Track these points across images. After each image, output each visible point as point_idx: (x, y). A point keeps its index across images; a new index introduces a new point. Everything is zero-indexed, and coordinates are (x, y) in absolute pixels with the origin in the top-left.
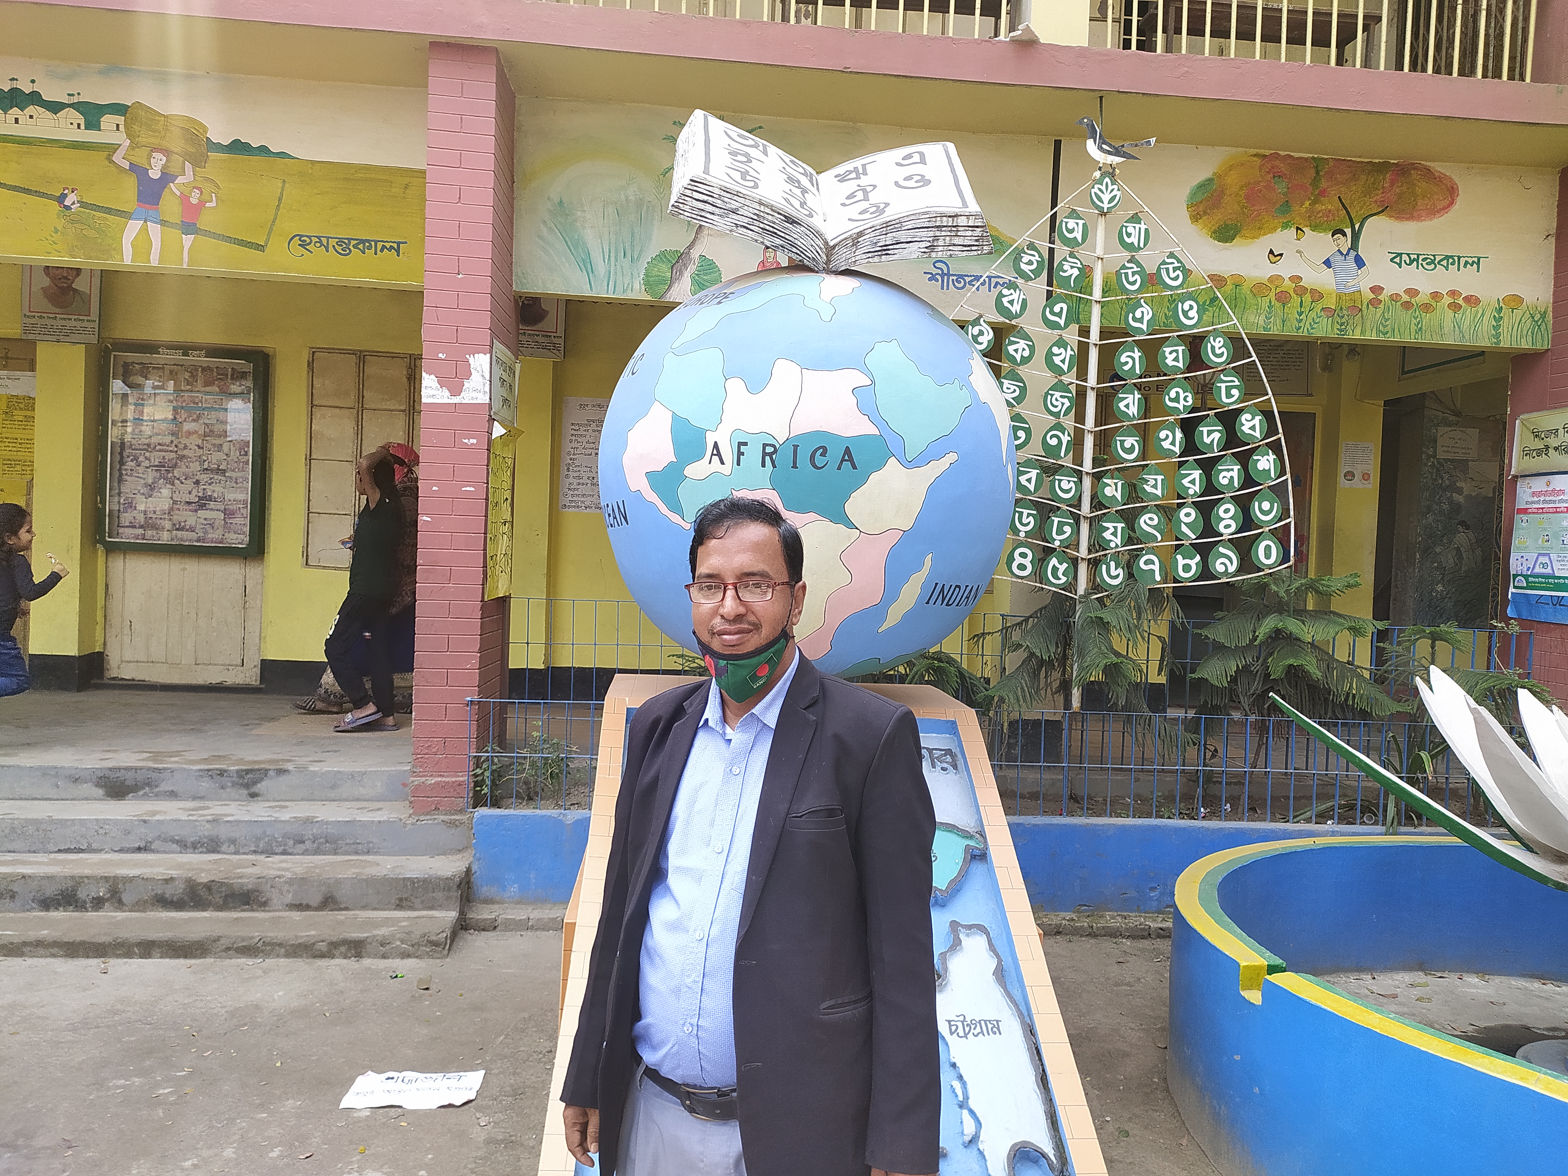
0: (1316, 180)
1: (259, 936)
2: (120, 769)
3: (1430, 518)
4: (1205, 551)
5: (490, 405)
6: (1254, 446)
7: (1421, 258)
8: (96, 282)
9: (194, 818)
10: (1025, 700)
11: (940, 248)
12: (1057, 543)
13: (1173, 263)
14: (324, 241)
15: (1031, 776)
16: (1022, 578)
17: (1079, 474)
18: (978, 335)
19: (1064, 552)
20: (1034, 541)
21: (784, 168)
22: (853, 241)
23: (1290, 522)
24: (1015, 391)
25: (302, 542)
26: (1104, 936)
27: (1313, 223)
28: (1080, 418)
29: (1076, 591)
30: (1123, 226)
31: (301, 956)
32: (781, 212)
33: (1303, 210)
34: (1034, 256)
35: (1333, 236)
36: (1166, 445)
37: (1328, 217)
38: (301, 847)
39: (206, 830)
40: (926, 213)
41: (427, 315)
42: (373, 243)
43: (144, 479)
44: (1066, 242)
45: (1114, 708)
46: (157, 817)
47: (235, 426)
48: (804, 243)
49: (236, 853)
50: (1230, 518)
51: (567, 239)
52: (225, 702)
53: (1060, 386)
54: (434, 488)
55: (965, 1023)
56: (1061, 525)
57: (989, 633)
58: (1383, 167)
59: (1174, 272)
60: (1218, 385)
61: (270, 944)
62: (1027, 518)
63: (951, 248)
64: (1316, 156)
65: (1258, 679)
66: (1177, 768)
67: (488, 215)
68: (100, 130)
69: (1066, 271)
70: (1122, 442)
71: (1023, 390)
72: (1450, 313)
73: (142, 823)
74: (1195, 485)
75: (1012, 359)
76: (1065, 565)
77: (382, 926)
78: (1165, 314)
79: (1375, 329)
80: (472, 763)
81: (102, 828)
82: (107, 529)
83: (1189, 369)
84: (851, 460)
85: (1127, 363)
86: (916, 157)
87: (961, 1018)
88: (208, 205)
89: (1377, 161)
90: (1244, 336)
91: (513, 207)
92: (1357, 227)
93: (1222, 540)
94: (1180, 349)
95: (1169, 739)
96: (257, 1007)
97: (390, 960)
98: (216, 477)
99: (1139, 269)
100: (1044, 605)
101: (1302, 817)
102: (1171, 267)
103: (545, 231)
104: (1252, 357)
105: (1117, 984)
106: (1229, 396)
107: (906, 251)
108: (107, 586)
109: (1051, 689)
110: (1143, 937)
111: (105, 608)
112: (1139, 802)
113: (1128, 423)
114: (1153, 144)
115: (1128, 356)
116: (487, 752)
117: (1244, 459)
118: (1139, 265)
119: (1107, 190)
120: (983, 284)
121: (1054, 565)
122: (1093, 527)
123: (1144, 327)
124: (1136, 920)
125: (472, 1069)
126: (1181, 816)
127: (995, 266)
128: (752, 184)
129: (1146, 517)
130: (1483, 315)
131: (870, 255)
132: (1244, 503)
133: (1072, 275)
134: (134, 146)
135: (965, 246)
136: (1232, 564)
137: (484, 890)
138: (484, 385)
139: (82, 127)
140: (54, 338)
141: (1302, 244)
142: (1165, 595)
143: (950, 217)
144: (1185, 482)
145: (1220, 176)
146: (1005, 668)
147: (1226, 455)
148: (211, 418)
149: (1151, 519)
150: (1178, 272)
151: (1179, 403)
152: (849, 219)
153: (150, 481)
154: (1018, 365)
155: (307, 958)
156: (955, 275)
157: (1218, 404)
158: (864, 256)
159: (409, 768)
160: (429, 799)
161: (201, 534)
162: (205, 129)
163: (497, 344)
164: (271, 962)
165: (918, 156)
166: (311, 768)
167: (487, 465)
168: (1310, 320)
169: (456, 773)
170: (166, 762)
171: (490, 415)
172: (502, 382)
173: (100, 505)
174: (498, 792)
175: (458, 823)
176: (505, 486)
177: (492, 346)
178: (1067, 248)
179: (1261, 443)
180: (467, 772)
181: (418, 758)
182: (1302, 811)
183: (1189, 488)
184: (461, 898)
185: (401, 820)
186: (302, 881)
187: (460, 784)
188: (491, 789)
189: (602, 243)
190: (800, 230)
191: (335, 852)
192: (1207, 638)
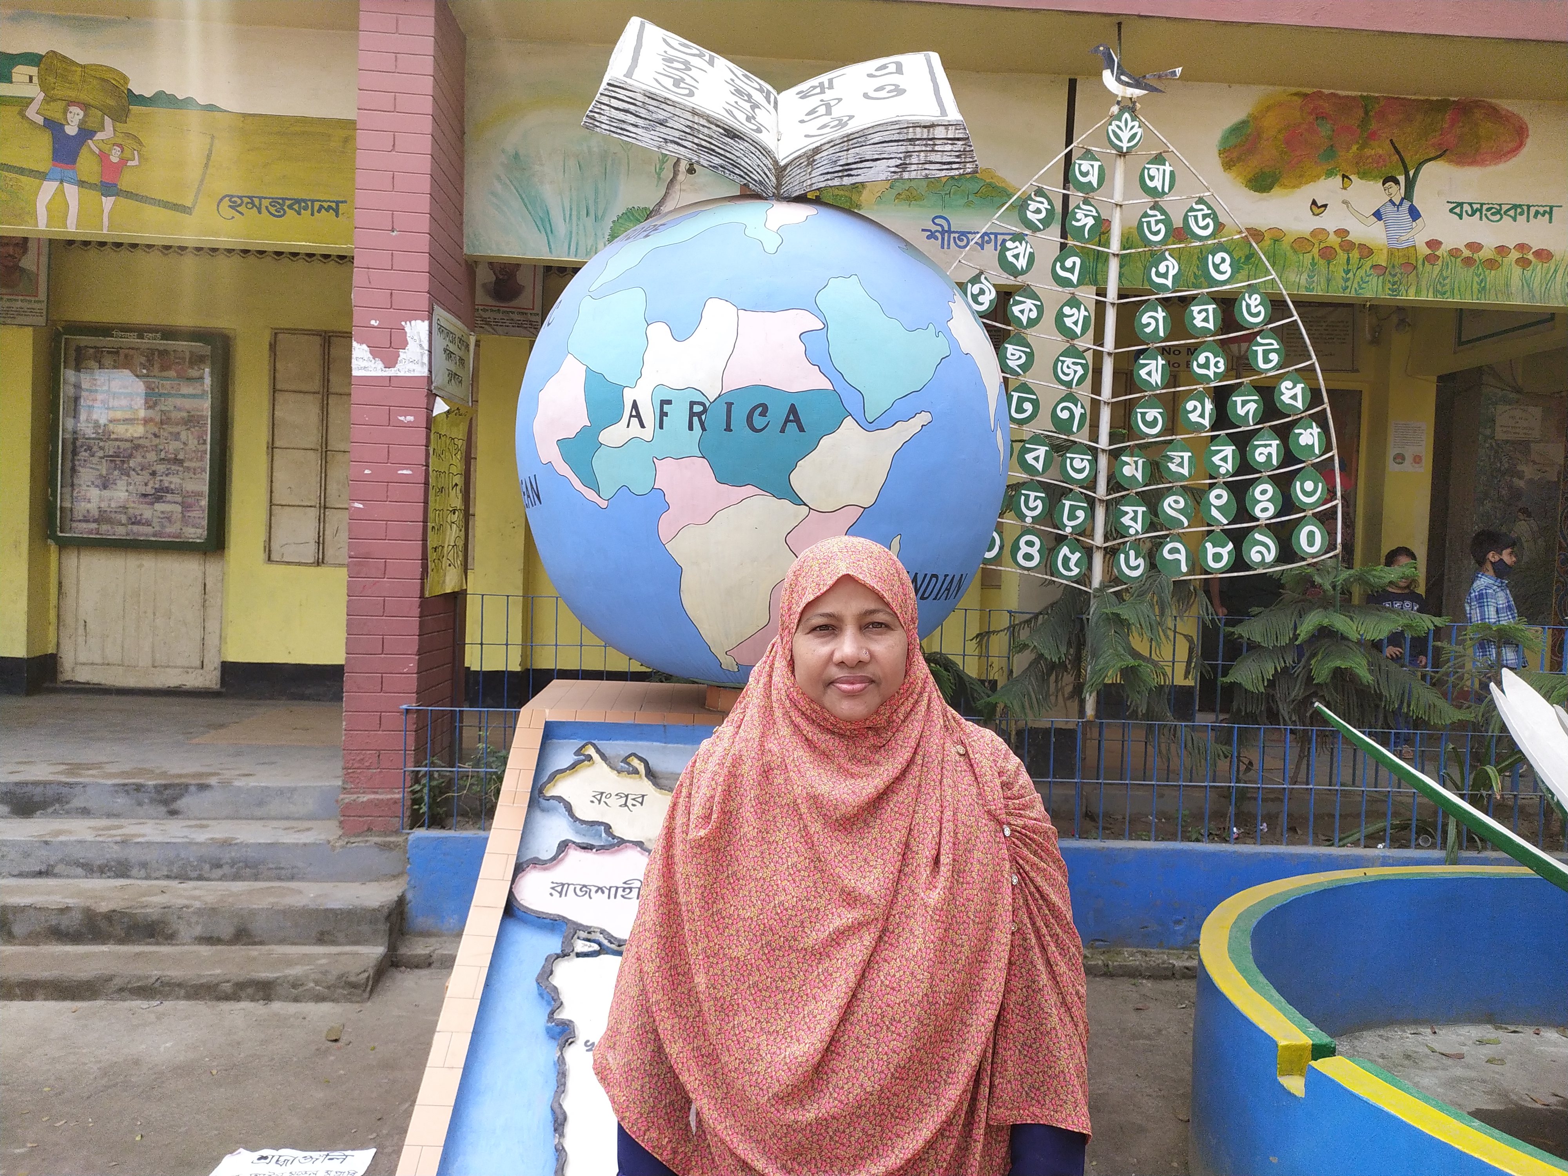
0: (1364, 122)
1: (156, 975)
2: (27, 784)
3: (1488, 505)
4: (1238, 538)
5: (429, 379)
6: (1295, 417)
7: (1485, 207)
8: (44, 260)
9: (101, 839)
10: (1031, 707)
11: (914, 167)
12: (1069, 530)
13: (1202, 210)
14: (257, 201)
16: (1028, 569)
17: (1094, 452)
18: (979, 295)
19: (1078, 540)
20: (1043, 528)
21: (733, 80)
22: (808, 159)
23: (1337, 505)
24: (1020, 357)
25: (263, 536)
26: (1122, 976)
27: (1362, 171)
28: (1096, 388)
29: (1090, 582)
30: (1145, 167)
31: (202, 998)
32: (719, 123)
33: (1350, 155)
34: (1042, 203)
35: (1384, 184)
36: (1194, 417)
37: (1378, 163)
38: (219, 872)
39: (115, 852)
40: (896, 123)
41: (358, 277)
42: (309, 203)
43: (98, 470)
44: (1080, 186)
45: (1134, 715)
46: (62, 838)
47: (193, 413)
48: (749, 162)
49: (147, 878)
50: (1268, 500)
51: (524, 196)
52: (176, 706)
53: (1072, 352)
54: (367, 472)
56: (1073, 509)
57: (994, 632)
58: (1441, 106)
59: (1204, 219)
60: (1254, 348)
61: (169, 984)
62: (1035, 501)
63: (927, 166)
64: (1365, 94)
65: (1299, 681)
66: (1206, 784)
67: (425, 164)
68: (11, 82)
69: (1078, 220)
70: (1143, 415)
71: (1030, 356)
72: (1517, 271)
73: (42, 844)
74: (1227, 463)
75: (1019, 321)
76: (1078, 555)
77: (297, 964)
78: (1195, 274)
79: (1431, 290)
80: (408, 779)
82: (58, 524)
83: (1219, 332)
84: (797, 421)
85: (1149, 324)
86: (892, 68)
88: (130, 163)
89: (1435, 98)
90: (1284, 292)
91: (462, 159)
92: (1411, 173)
93: (1257, 526)
94: (1211, 307)
95: (1197, 751)
96: (137, 1062)
97: (303, 1004)
98: (173, 467)
99: (1163, 217)
100: (1055, 599)
101: (1350, 839)
102: (1200, 214)
103: (499, 188)
104: (1292, 316)
105: (1134, 1037)
106: (1267, 360)
107: (872, 171)
108: (60, 584)
109: (1063, 695)
110: (1166, 978)
111: (58, 607)
112: (1162, 820)
113: (1151, 393)
114: (1178, 75)
115: (1151, 317)
116: (426, 766)
117: (1284, 433)
118: (1163, 212)
119: (1126, 126)
120: (988, 242)
121: (1065, 555)
122: (1110, 511)
123: (1169, 283)
124: (1160, 957)
125: (363, 1146)
126: (1211, 837)
127: (998, 215)
128: (687, 92)
129: (1170, 500)
130: (1556, 271)
131: (829, 176)
132: (1283, 484)
133: (1085, 225)
135: (944, 163)
136: (1269, 551)
137: (420, 921)
138: (422, 355)
141: (1349, 194)
142: (1192, 588)
143: (925, 127)
144: (1216, 459)
145: (1255, 118)
146: (1011, 672)
147: (1262, 428)
148: (168, 404)
149: (1176, 502)
150: (1208, 220)
151: (1209, 369)
152: (806, 136)
153: (104, 472)
154: (1025, 328)
155: (210, 1000)
156: (957, 232)
157: (1254, 370)
158: (822, 178)
159: (340, 783)
160: (360, 819)
161: (157, 528)
162: (125, 79)
163: (439, 311)
164: (168, 1004)
165: (894, 66)
166: (237, 783)
167: (427, 446)
168: (1358, 279)
169: (391, 790)
170: (80, 775)
171: (430, 390)
172: (449, 354)
173: (51, 498)
174: (441, 811)
175: (392, 845)
176: (454, 470)
177: (431, 312)
178: (1081, 194)
179: (1303, 415)
180: (404, 788)
181: (350, 774)
182: (1350, 833)
183: (1221, 466)
184: (391, 932)
185: (329, 842)
186: (213, 911)
187: (395, 802)
188: (429, 808)
189: (562, 199)
190: (743, 145)
191: (256, 878)
192: (1241, 637)
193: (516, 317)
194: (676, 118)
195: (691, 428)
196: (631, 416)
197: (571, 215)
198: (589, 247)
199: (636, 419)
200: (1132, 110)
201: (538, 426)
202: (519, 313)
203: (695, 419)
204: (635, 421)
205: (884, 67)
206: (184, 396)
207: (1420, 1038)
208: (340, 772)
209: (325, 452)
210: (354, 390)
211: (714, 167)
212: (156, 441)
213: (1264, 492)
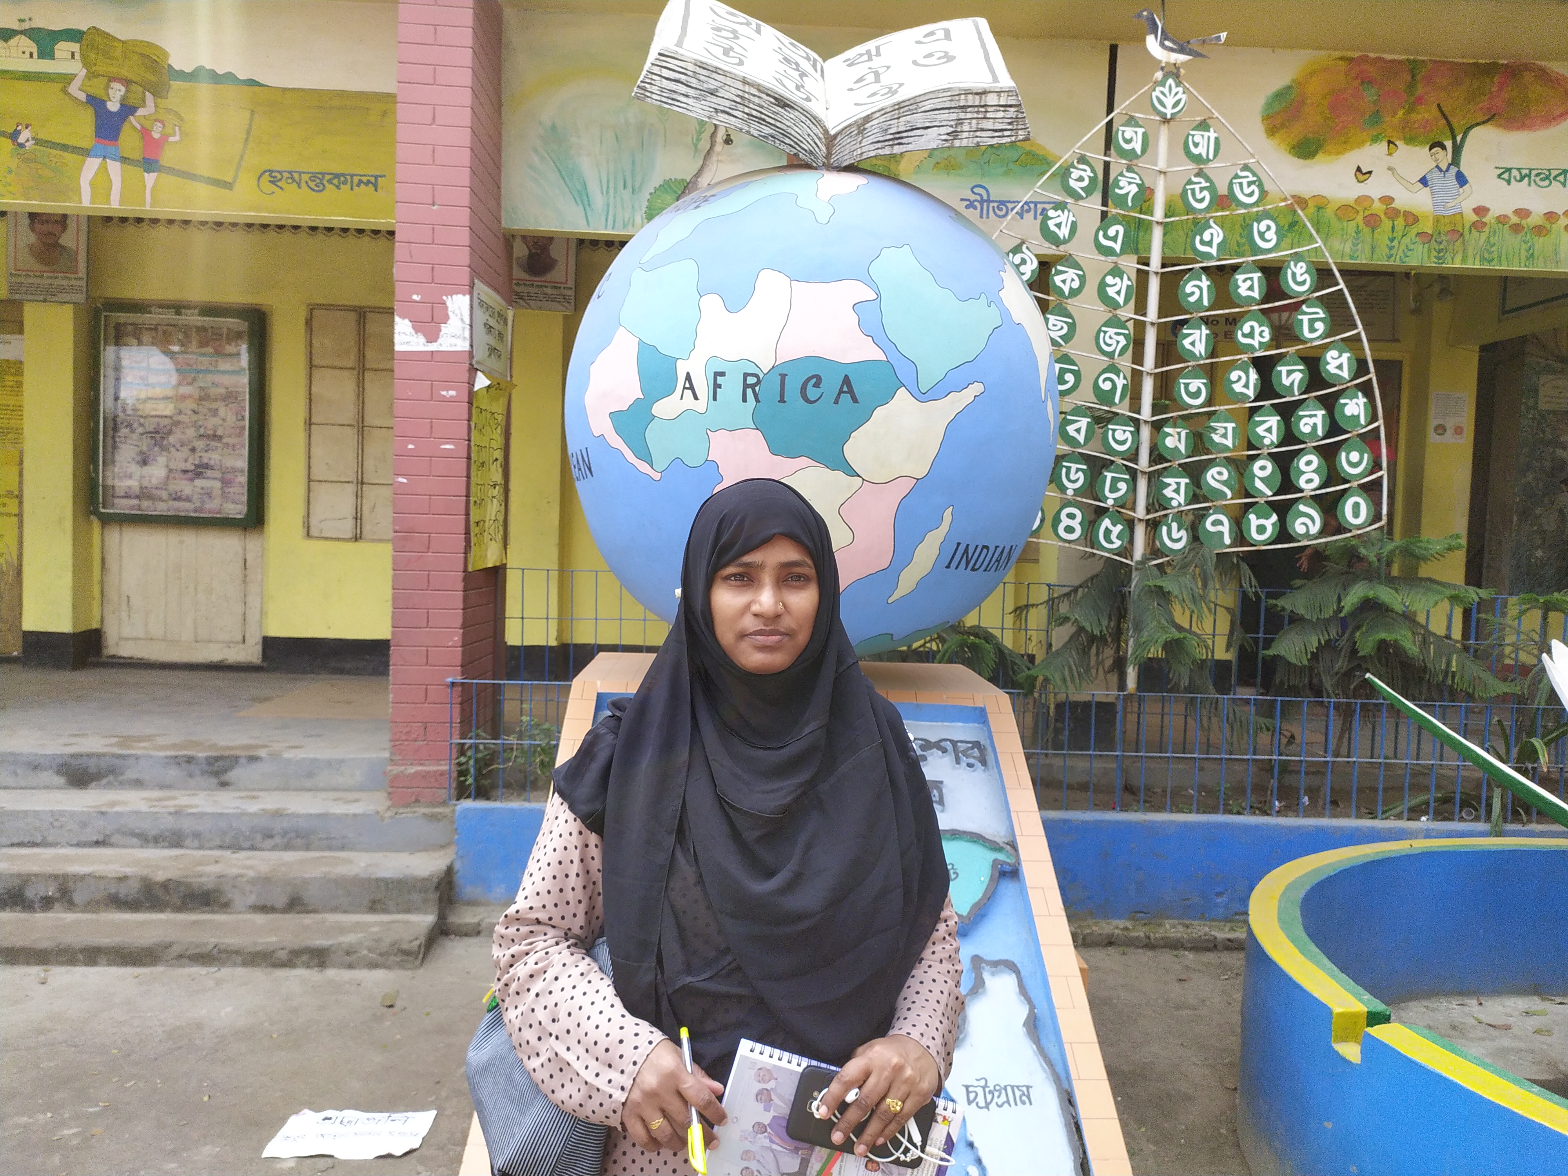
0: (1411, 86)
1: (213, 942)
2: (82, 755)
3: (1530, 477)
4: (1283, 510)
5: (471, 354)
6: (1341, 387)
7: (1534, 173)
8: (83, 237)
9: (155, 810)
10: (1073, 681)
11: (965, 135)
12: (1110, 502)
13: (1247, 177)
14: (296, 176)
15: (1081, 765)
16: (1069, 542)
17: (1136, 423)
18: (1020, 264)
19: (1119, 512)
20: (1084, 500)
21: (780, 49)
22: (859, 128)
23: (1381, 477)
24: (1062, 328)
25: (301, 512)
26: (1163, 947)
27: (1408, 136)
28: (1138, 358)
29: (1132, 555)
30: (1189, 134)
31: (259, 965)
32: (769, 92)
33: (1396, 120)
34: (1085, 170)
35: (1430, 149)
36: (1238, 388)
38: (269, 843)
39: (168, 823)
40: (948, 90)
41: (400, 250)
42: (349, 178)
43: (138, 446)
44: (1123, 153)
45: (1175, 689)
46: (117, 809)
47: (231, 389)
48: (799, 131)
49: (201, 848)
50: (1313, 471)
51: (560, 167)
52: (220, 681)
53: (1114, 322)
54: (410, 446)
55: (987, 1090)
56: (1115, 481)
57: (1033, 605)
58: (1490, 69)
59: (1249, 186)
60: (1300, 317)
61: (226, 951)
62: (1076, 472)
63: (978, 134)
64: (1412, 58)
65: (1343, 653)
66: (1248, 756)
67: (464, 137)
68: (54, 59)
69: (1121, 188)
70: (1187, 385)
71: (1072, 327)
73: (100, 815)
74: (1271, 433)
75: (1060, 291)
76: (1119, 527)
77: (350, 932)
78: (1237, 241)
79: (1478, 258)
80: (454, 751)
81: (57, 820)
82: (101, 500)
83: (1264, 301)
84: (851, 392)
85: (1193, 293)
86: (941, 34)
87: (982, 1083)
88: (171, 139)
89: (1483, 61)
90: (1330, 261)
91: (500, 134)
92: (1459, 138)
93: (1302, 497)
94: (1257, 276)
95: (1238, 724)
96: (199, 1026)
97: (357, 971)
98: (213, 443)
99: (1208, 184)
100: (1095, 573)
101: (1393, 812)
102: (1245, 181)
103: (536, 160)
104: (1337, 284)
105: (1178, 1008)
106: (1312, 330)
107: (923, 139)
108: (103, 560)
109: (1104, 668)
110: (1208, 950)
111: (102, 583)
112: (1203, 794)
113: (1194, 363)
114: (1223, 40)
115: (1195, 286)
116: (471, 738)
117: (1329, 403)
118: (1208, 179)
119: (1170, 93)
120: (1028, 211)
121: (1107, 528)
122: (1152, 483)
123: (1213, 251)
124: (1201, 929)
125: (423, 1108)
126: (1253, 810)
127: (1039, 183)
128: (737, 61)
129: (1214, 471)
131: (879, 145)
132: (1328, 453)
133: (1128, 193)
134: (92, 75)
135: (996, 131)
136: (1314, 523)
137: (468, 890)
138: (464, 329)
139: (35, 55)
140: (41, 298)
141: (1394, 160)
142: (1235, 560)
143: (977, 94)
144: (1260, 430)
145: (1300, 83)
146: (1051, 645)
147: (1306, 399)
148: (206, 381)
149: (1220, 473)
150: (1253, 187)
151: (1253, 339)
152: (856, 105)
153: (145, 449)
154: (1067, 298)
155: (266, 967)
156: (996, 201)
157: (1299, 340)
158: (872, 147)
159: (387, 755)
160: (409, 790)
161: (198, 504)
162: (166, 54)
163: (479, 285)
164: (226, 972)
165: (943, 32)
166: (287, 755)
167: (469, 421)
168: (1403, 247)
169: (438, 761)
170: (133, 748)
171: (471, 364)
172: (489, 328)
173: (93, 475)
174: (486, 782)
175: (439, 817)
176: (494, 445)
177: (472, 286)
178: (1124, 162)
179: (1349, 384)
180: (451, 760)
181: (396, 745)
182: (1391, 807)
183: (1264, 437)
184: (441, 899)
185: (378, 812)
186: (266, 880)
187: (442, 774)
188: (476, 780)
189: (599, 172)
190: (793, 114)
191: (307, 848)
192: (1283, 609)
193: (549, 291)
194: (727, 88)
195: (744, 400)
196: (685, 388)
197: (608, 187)
198: (626, 220)
199: (690, 391)
200: (1176, 76)
201: (590, 398)
202: (552, 287)
203: (749, 391)
204: (688, 393)
205: (932, 33)
206: (223, 372)
207: (1466, 1009)
208: (388, 745)
209: (361, 427)
210: (397, 365)
211: (764, 137)
212: (195, 417)
213: (1309, 463)
